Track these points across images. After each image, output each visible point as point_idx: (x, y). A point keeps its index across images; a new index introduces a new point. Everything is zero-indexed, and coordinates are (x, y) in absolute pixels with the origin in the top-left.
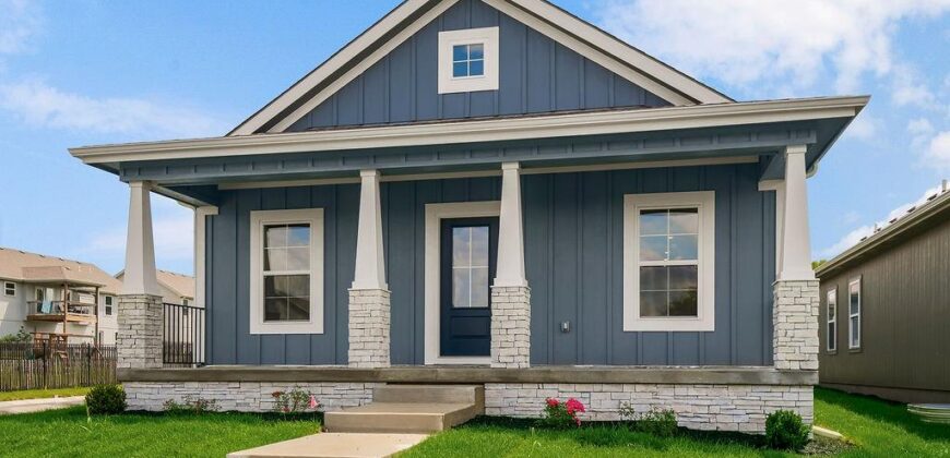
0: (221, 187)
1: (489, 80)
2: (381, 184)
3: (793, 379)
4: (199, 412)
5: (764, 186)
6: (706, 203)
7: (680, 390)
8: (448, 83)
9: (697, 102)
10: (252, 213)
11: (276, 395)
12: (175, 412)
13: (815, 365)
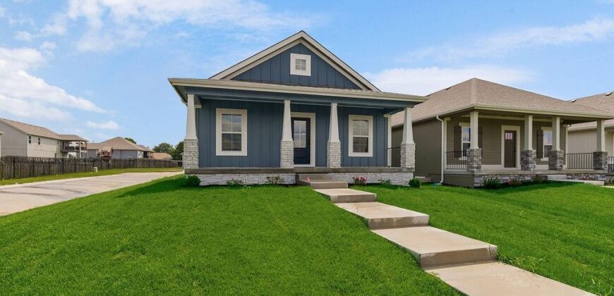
0: (203, 98)
1: (308, 73)
2: (291, 104)
3: (409, 170)
4: (237, 186)
5: (385, 116)
6: (371, 119)
7: (383, 174)
8: (293, 71)
9: (369, 89)
10: (217, 109)
11: (268, 178)
12: (229, 186)
13: (414, 167)
